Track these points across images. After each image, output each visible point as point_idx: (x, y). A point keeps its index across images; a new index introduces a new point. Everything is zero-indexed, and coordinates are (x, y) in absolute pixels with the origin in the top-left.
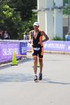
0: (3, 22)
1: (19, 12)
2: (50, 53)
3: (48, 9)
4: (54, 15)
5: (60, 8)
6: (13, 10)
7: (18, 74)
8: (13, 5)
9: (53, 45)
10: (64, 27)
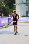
0: (1, 9)
1: (8, 5)
2: (21, 22)
3: (20, 4)
4: (23, 6)
5: (25, 3)
6: (5, 4)
7: (7, 31)
8: (5, 2)
9: (22, 19)
10: (27, 11)
